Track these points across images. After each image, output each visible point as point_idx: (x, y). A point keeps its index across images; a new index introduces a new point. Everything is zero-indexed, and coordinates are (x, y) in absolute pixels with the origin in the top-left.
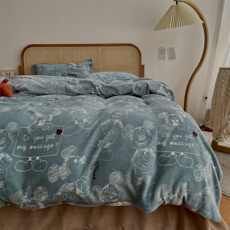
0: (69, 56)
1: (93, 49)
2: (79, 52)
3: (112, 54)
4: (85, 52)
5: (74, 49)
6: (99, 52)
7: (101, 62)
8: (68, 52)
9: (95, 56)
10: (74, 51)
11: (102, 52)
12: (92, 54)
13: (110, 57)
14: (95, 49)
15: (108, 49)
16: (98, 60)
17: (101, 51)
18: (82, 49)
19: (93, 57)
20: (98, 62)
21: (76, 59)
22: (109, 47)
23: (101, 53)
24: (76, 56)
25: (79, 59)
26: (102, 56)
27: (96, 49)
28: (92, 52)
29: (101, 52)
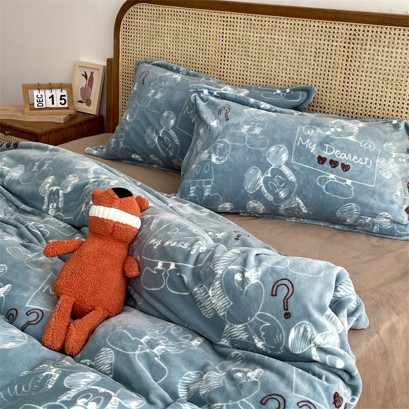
0: (238, 45)
1: (316, 29)
2: (269, 36)
3: (385, 58)
4: (288, 38)
5: (253, 22)
6: (335, 44)
7: (337, 83)
8: (235, 32)
9: (320, 59)
10: (252, 30)
11: (347, 45)
12: (309, 49)
13: (374, 71)
14: (324, 29)
15: (370, 34)
16: (327, 73)
17: (343, 40)
18: (278, 25)
19: (313, 59)
20: (326, 81)
21: (257, 59)
22: (375, 29)
23: (342, 49)
24: (258, 47)
25: (267, 61)
26: (345, 62)
27: (328, 30)
28: (310, 41)
29: (343, 44)
